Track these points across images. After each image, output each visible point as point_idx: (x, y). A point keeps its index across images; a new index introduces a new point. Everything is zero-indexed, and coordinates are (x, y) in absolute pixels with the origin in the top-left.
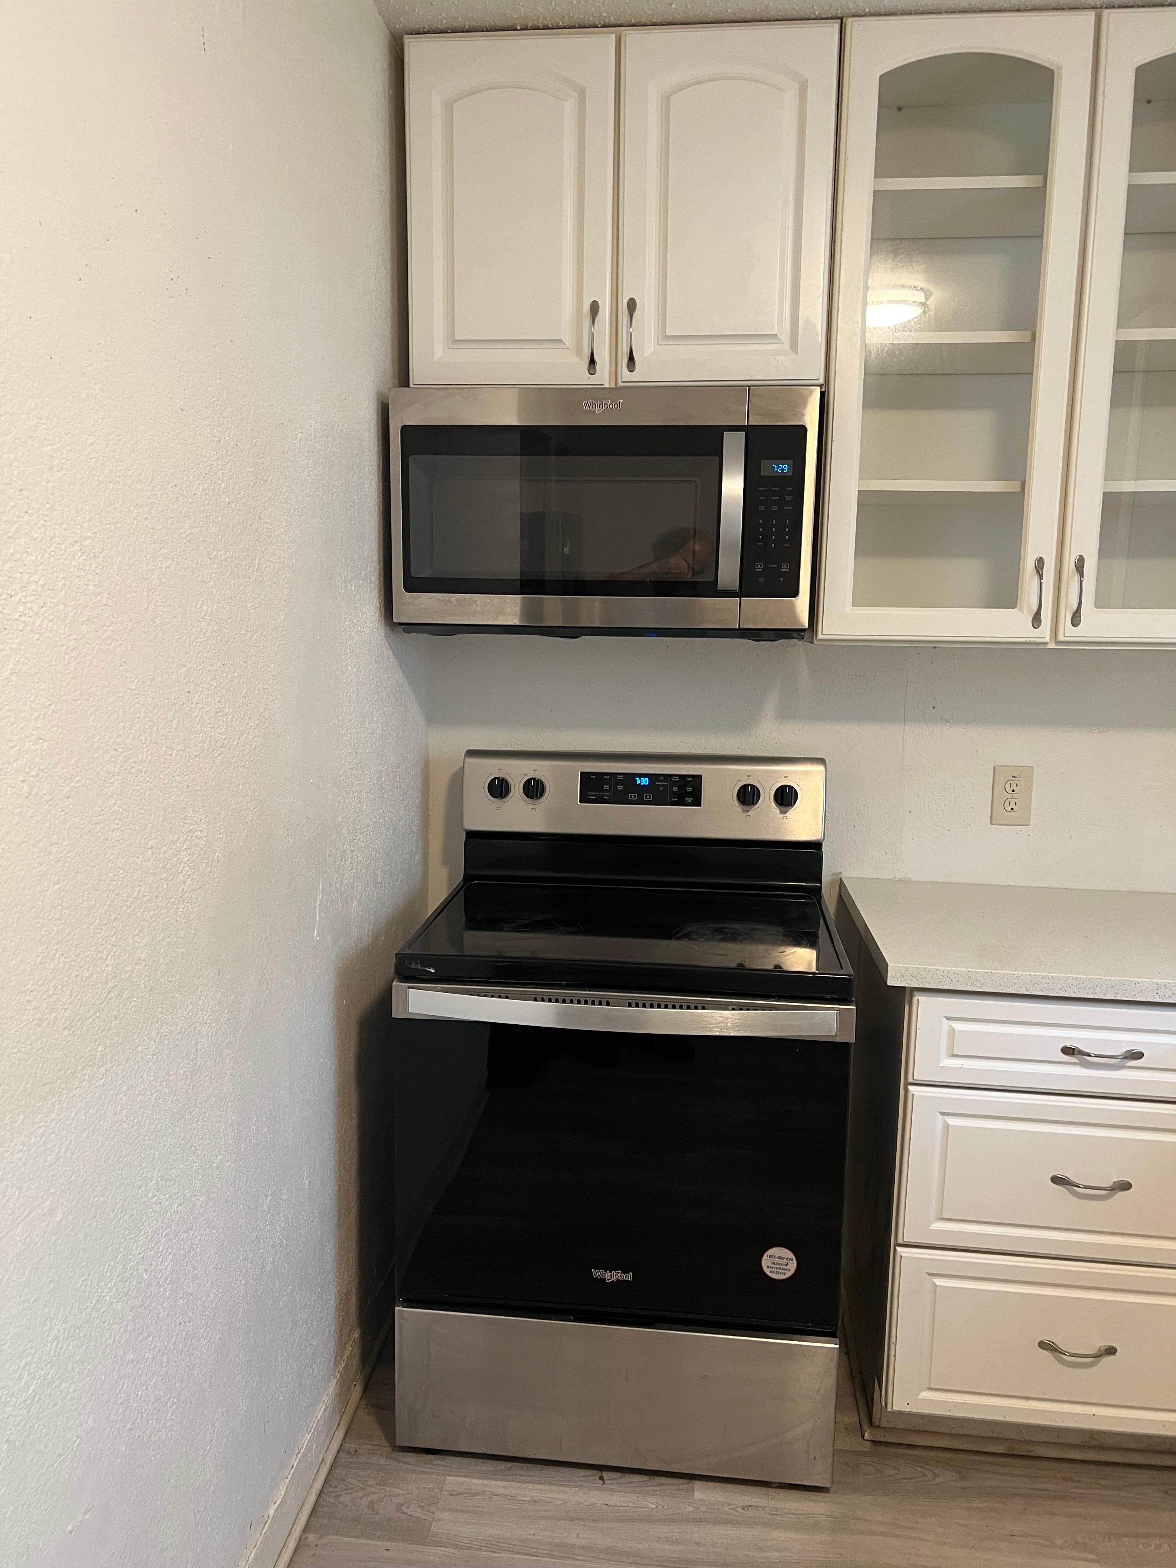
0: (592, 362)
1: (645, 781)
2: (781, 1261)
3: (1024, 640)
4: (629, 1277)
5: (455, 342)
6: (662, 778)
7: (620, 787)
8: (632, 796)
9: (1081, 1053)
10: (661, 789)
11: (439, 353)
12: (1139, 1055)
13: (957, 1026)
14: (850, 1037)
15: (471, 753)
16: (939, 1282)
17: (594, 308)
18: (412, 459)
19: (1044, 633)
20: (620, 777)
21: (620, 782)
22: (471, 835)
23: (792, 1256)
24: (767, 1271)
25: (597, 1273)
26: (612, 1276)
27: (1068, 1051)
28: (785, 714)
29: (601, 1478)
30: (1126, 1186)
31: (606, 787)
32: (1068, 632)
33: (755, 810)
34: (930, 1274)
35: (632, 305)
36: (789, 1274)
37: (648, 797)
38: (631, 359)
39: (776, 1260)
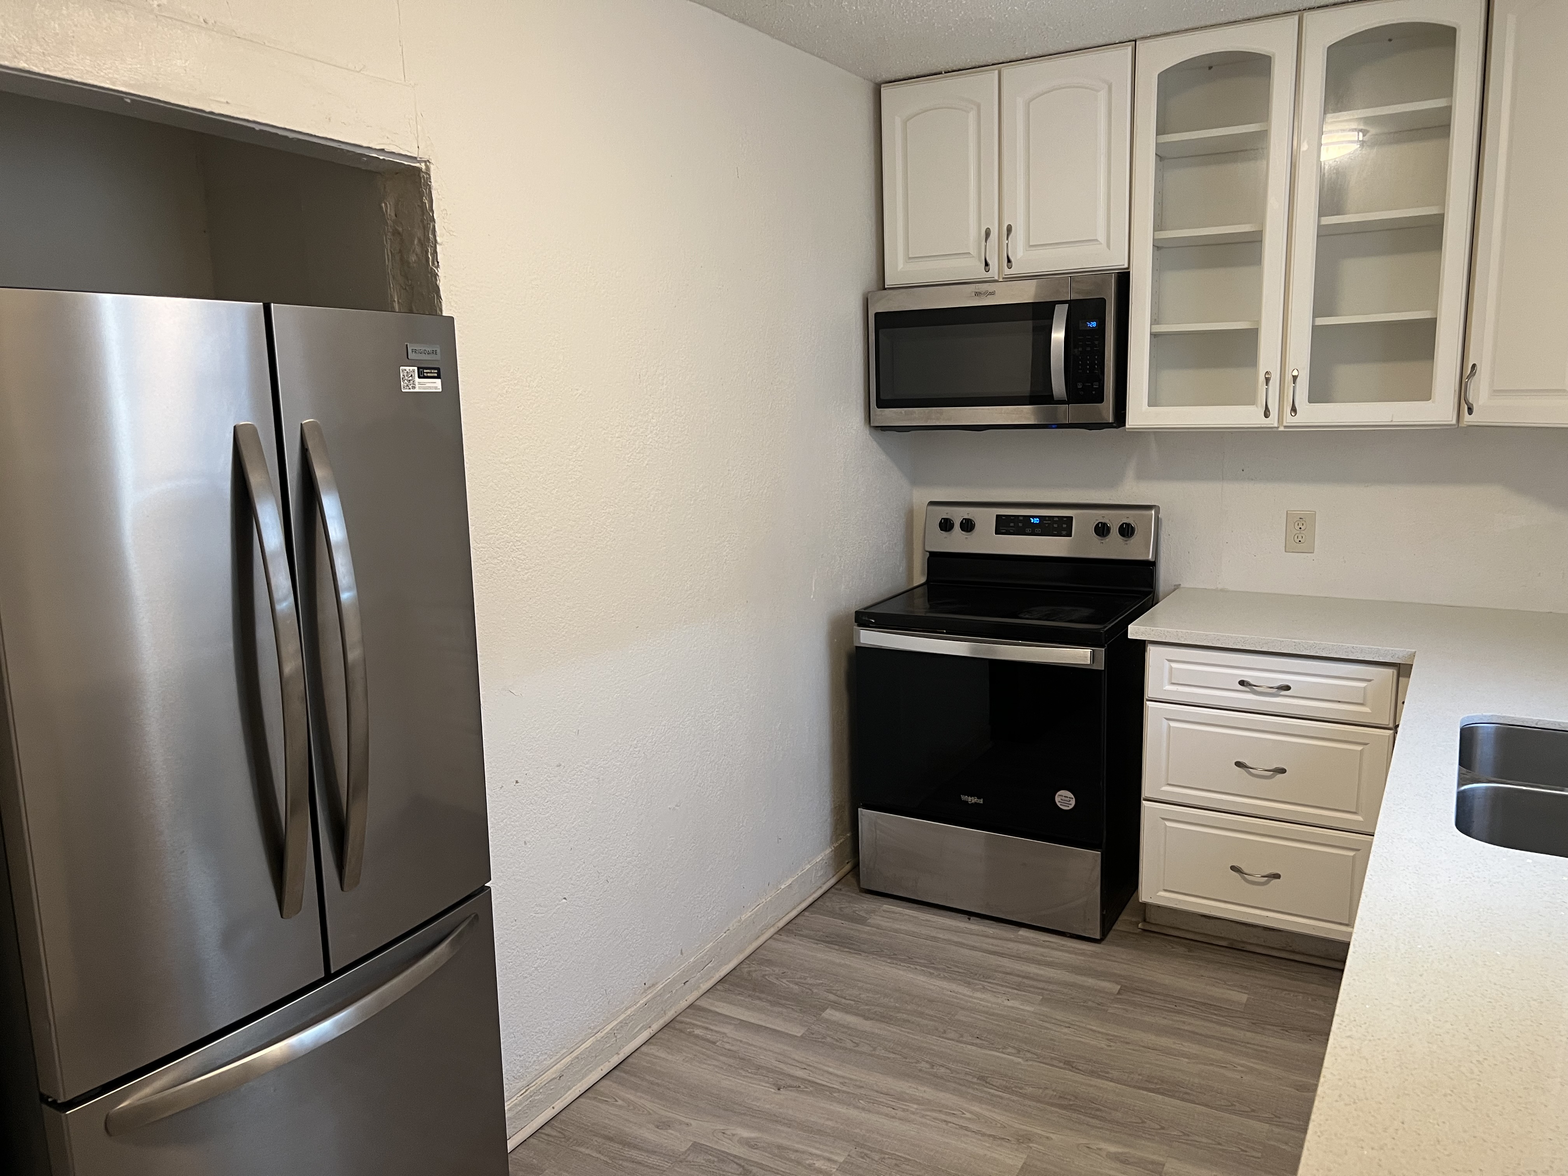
0: (987, 264)
1: (1036, 521)
2: (1066, 799)
3: (1259, 426)
4: (981, 801)
5: (909, 259)
6: (1047, 519)
7: (1020, 525)
8: (1028, 530)
9: (1250, 685)
10: (1047, 525)
11: (900, 266)
12: (1288, 688)
13: (1174, 665)
14: (1101, 666)
15: (932, 503)
16: (1168, 824)
17: (988, 234)
18: (881, 331)
19: (1273, 421)
20: (1021, 518)
21: (1021, 521)
22: (933, 554)
23: (1073, 796)
24: (1058, 804)
25: (964, 798)
26: (972, 800)
27: (1242, 683)
28: (1141, 476)
29: (969, 919)
30: (1283, 771)
31: (1012, 524)
32: (1289, 420)
33: (1108, 539)
34: (1163, 819)
35: (1009, 229)
36: (1071, 807)
37: (1038, 530)
38: (1009, 261)
39: (1063, 798)
